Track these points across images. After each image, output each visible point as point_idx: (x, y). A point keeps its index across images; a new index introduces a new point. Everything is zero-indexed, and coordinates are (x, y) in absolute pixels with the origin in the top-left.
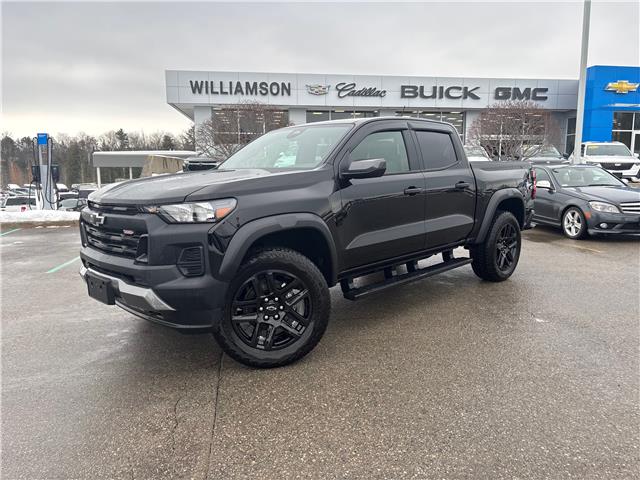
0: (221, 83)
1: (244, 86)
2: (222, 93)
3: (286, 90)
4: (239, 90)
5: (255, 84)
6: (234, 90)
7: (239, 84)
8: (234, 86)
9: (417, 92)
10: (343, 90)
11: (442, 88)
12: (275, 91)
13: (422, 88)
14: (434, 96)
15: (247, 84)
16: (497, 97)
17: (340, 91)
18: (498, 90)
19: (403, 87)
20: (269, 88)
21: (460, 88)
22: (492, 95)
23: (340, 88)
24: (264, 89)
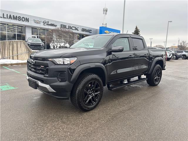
0: (3, 14)
1: (12, 16)
2: (4, 17)
3: (27, 20)
4: (10, 17)
5: (16, 16)
6: (8, 17)
7: (10, 15)
8: (9, 16)
9: (65, 27)
10: (45, 23)
11: (70, 26)
12: (23, 20)
13: (66, 25)
14: (68, 28)
15: (14, 16)
16: (82, 31)
17: (44, 23)
18: (82, 29)
19: (61, 25)
20: (21, 18)
21: (74, 27)
22: (81, 30)
23: (44, 22)
24: (19, 19)
